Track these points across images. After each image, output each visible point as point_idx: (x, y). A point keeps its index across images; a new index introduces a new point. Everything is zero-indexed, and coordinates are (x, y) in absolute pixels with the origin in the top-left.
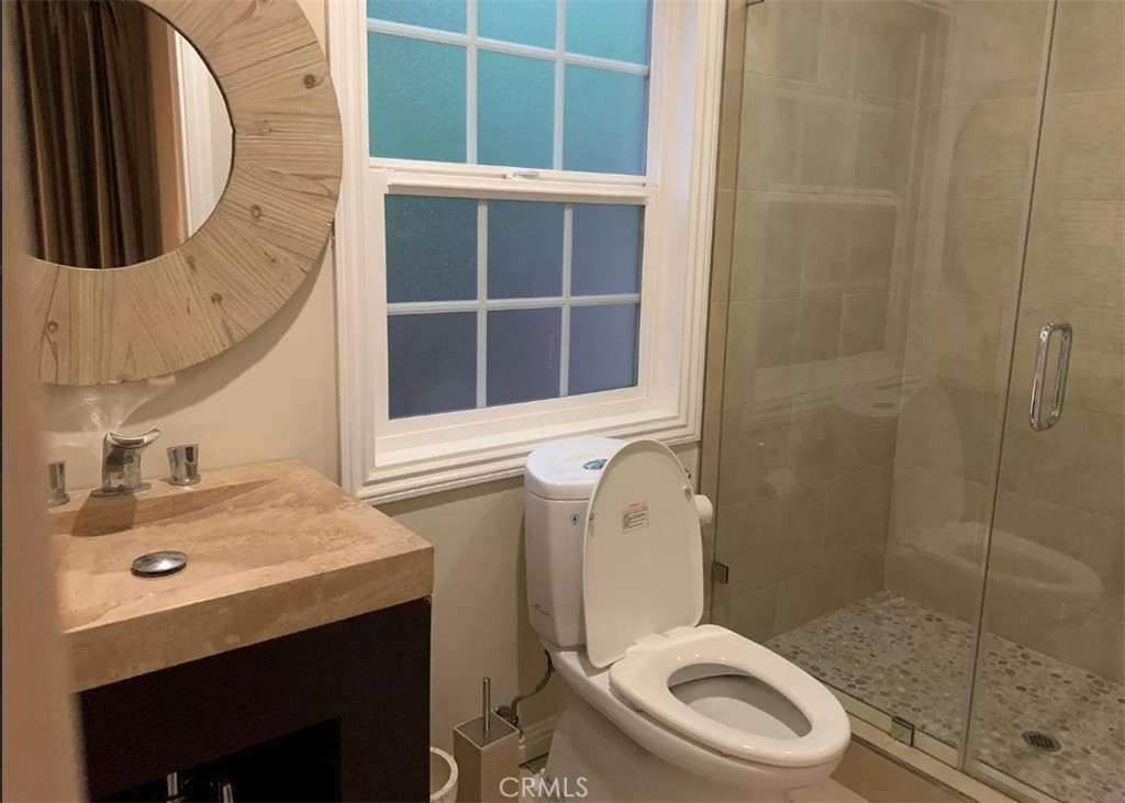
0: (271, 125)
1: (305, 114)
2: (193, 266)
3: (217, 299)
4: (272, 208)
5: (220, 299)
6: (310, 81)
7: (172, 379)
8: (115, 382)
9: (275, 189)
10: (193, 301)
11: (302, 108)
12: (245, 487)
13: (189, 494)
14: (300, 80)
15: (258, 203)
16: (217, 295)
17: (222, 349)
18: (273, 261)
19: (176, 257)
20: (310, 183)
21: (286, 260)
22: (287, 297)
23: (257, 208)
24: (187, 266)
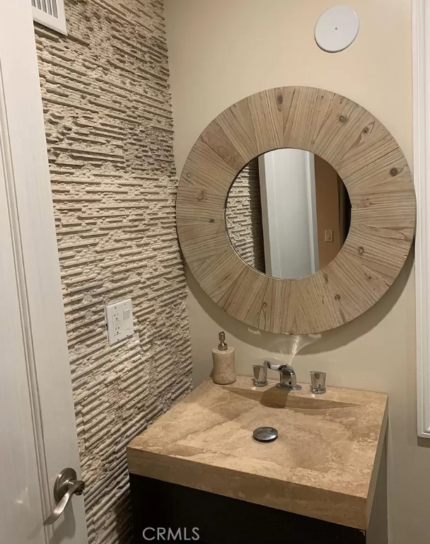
0: (370, 201)
1: (392, 192)
2: (327, 280)
3: (338, 297)
4: (370, 248)
5: (339, 298)
6: (394, 172)
7: (320, 336)
8: (287, 334)
9: (373, 237)
10: (325, 297)
11: (390, 188)
12: (341, 405)
13: (312, 399)
14: (388, 172)
15: (362, 245)
16: (338, 295)
17: (338, 325)
18: (370, 278)
19: (319, 275)
20: (394, 232)
21: (377, 278)
22: (377, 300)
23: (362, 248)
24: (324, 279)
